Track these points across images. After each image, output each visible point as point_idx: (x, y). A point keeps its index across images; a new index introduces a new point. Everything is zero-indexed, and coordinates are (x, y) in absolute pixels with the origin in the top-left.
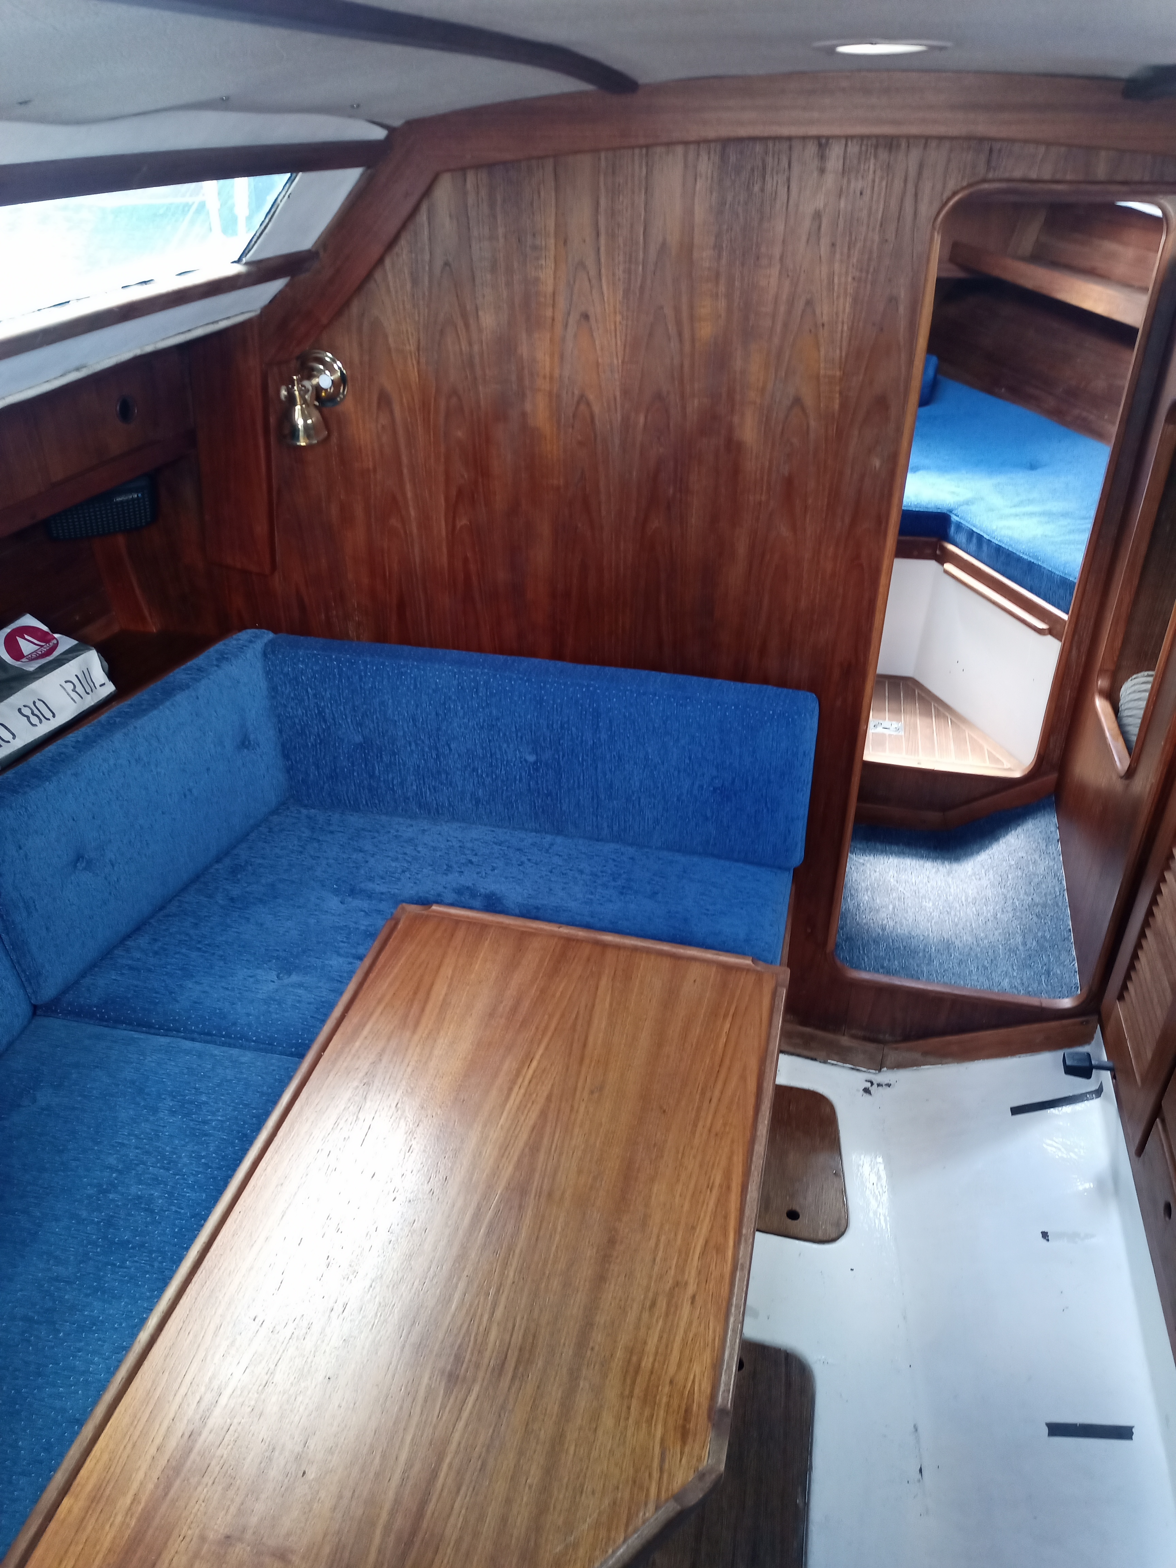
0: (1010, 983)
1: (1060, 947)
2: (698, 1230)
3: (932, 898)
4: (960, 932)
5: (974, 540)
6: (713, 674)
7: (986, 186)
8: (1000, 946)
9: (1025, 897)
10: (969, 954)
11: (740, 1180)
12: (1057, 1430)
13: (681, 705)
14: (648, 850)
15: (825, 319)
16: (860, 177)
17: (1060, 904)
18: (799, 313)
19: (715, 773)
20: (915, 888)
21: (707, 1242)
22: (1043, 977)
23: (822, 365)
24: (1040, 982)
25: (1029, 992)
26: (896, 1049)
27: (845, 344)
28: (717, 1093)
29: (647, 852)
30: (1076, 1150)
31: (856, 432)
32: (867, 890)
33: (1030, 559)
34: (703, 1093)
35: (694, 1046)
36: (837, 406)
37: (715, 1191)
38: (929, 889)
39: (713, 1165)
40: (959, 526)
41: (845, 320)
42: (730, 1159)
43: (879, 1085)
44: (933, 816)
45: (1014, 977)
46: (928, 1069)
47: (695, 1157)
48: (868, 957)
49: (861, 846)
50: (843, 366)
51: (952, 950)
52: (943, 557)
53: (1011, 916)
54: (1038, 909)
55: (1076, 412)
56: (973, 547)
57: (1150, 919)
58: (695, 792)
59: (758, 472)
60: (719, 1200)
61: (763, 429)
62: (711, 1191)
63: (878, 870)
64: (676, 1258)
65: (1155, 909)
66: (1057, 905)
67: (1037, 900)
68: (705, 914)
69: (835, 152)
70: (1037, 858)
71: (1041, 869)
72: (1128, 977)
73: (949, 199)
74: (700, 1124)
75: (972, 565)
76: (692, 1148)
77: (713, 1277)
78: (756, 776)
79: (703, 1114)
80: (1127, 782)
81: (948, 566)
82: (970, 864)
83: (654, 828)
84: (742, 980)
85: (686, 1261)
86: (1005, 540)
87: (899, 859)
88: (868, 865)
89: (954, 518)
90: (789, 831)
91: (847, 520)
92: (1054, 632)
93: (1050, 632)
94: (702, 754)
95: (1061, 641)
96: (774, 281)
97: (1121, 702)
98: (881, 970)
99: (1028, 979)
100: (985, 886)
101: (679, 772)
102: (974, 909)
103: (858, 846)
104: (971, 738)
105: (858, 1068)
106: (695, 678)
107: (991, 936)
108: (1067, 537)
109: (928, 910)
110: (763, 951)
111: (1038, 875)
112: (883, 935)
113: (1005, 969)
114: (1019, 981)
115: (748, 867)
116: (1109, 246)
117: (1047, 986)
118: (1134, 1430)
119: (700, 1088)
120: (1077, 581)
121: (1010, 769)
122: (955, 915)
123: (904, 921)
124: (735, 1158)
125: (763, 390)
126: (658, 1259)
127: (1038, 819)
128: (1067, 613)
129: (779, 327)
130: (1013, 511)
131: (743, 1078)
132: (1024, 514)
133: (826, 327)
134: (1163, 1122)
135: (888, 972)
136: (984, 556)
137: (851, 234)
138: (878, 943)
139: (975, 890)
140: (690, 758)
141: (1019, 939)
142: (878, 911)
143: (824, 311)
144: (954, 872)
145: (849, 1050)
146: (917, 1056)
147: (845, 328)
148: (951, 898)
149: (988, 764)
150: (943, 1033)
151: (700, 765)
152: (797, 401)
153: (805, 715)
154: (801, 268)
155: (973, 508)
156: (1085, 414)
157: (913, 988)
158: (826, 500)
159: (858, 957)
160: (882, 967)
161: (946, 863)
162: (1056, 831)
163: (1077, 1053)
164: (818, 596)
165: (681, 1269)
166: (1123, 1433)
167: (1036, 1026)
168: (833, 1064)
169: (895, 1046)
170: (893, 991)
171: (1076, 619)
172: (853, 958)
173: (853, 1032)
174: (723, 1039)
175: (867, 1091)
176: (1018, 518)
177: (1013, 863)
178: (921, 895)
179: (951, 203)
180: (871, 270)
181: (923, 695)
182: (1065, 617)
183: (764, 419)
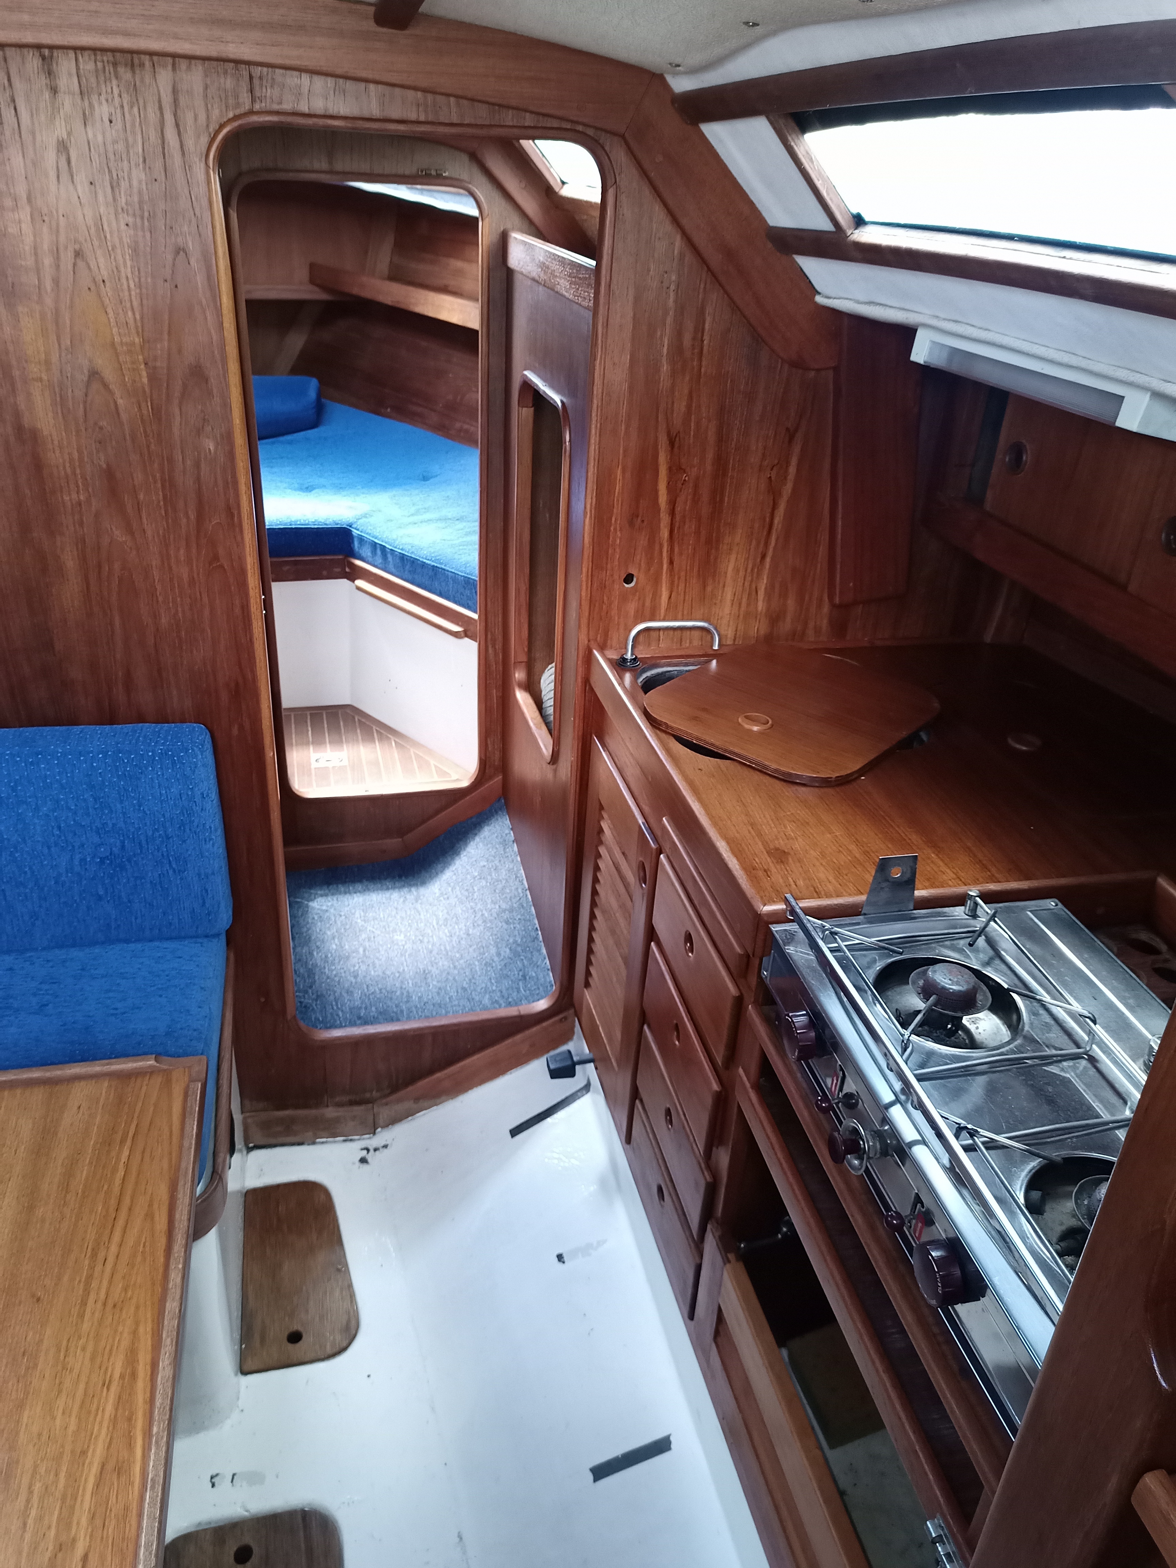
0: (491, 998)
1: (531, 949)
2: (90, 1454)
3: (403, 930)
4: (435, 959)
5: (379, 552)
6: (73, 721)
7: (255, 118)
8: (477, 963)
9: (493, 905)
10: (447, 979)
11: (149, 1358)
12: (601, 1472)
13: (32, 763)
14: (32, 954)
15: (105, 274)
16: (104, 102)
17: (525, 905)
18: (70, 267)
19: (96, 840)
20: (384, 923)
21: (103, 1466)
22: (521, 983)
23: (115, 330)
24: (518, 991)
25: (510, 1003)
26: (386, 1104)
27: (136, 304)
28: (114, 1248)
29: (30, 957)
30: (576, 1155)
31: (177, 411)
32: (334, 938)
33: (433, 564)
34: (94, 1255)
35: (80, 1195)
36: (145, 380)
37: (114, 1388)
38: (399, 921)
39: (111, 1350)
40: (361, 540)
41: (130, 275)
42: (135, 1333)
43: (375, 1150)
44: (392, 843)
45: (494, 991)
46: (424, 1114)
47: (84, 1349)
48: (342, 1011)
49: (322, 892)
50: (140, 330)
51: (429, 980)
52: (353, 574)
53: (482, 928)
54: (506, 915)
55: (458, 425)
56: (379, 560)
57: (596, 898)
58: (77, 869)
59: (68, 465)
60: (119, 1398)
61: (59, 411)
62: (108, 1389)
63: (343, 914)
64: (58, 1508)
65: (598, 887)
66: (523, 906)
67: (504, 906)
68: (112, 1015)
69: (65, 65)
70: (498, 864)
71: (503, 873)
72: (589, 962)
73: (217, 133)
74: (92, 1297)
75: (382, 578)
76: (80, 1338)
77: (113, 1515)
78: (150, 833)
79: (94, 1284)
80: (554, 766)
81: (359, 583)
82: (436, 886)
83: (33, 925)
84: (144, 1088)
85: (72, 1508)
86: (407, 547)
87: (365, 897)
88: (332, 910)
89: (355, 532)
90: (207, 891)
91: (192, 516)
92: (469, 633)
93: (466, 634)
94: (74, 820)
95: (476, 641)
96: (26, 228)
97: (543, 693)
98: (358, 1022)
99: (507, 989)
100: (454, 904)
101: (49, 848)
102: (446, 931)
103: (319, 892)
104: (417, 756)
105: (350, 1138)
106: (48, 728)
107: (466, 954)
108: (464, 539)
109: (400, 944)
110: (191, 1040)
111: (501, 881)
112: (356, 983)
113: (484, 985)
114: (499, 994)
115: (166, 944)
116: (457, 264)
117: (525, 991)
118: (672, 1438)
119: (90, 1247)
120: (477, 579)
121: (457, 780)
122: (428, 942)
123: (376, 961)
124: (141, 1330)
125: (48, 363)
126: (30, 1522)
127: (492, 825)
128: (475, 612)
129: (48, 285)
130: (412, 519)
131: (149, 1216)
132: (421, 522)
133: (108, 284)
134: (641, 1101)
135: (366, 1022)
136: (391, 567)
137: (110, 171)
138: (352, 992)
139: (445, 911)
140: (59, 828)
141: (493, 951)
142: (348, 958)
143: (101, 265)
144: (422, 897)
145: (337, 1120)
146: (409, 1105)
147: (132, 285)
148: (422, 925)
149: (436, 778)
150: (431, 1072)
151: (75, 834)
152: (94, 374)
153: (193, 749)
154: (57, 212)
155: (372, 520)
156: (466, 426)
157: (389, 1032)
158: (161, 493)
159: (331, 1014)
160: (359, 1018)
161: (413, 889)
162: (510, 833)
163: (558, 1054)
164: (180, 609)
165: (66, 1522)
166: (661, 1446)
167: (519, 1037)
168: (323, 1143)
169: (384, 1101)
170: (369, 1041)
171: (485, 615)
172: (326, 1017)
173: (337, 1099)
174: (121, 1173)
175: (363, 1161)
176: (416, 525)
177: (476, 874)
178: (391, 929)
179: (220, 137)
180: (146, 214)
181: (363, 720)
182: (475, 616)
183: (58, 399)
